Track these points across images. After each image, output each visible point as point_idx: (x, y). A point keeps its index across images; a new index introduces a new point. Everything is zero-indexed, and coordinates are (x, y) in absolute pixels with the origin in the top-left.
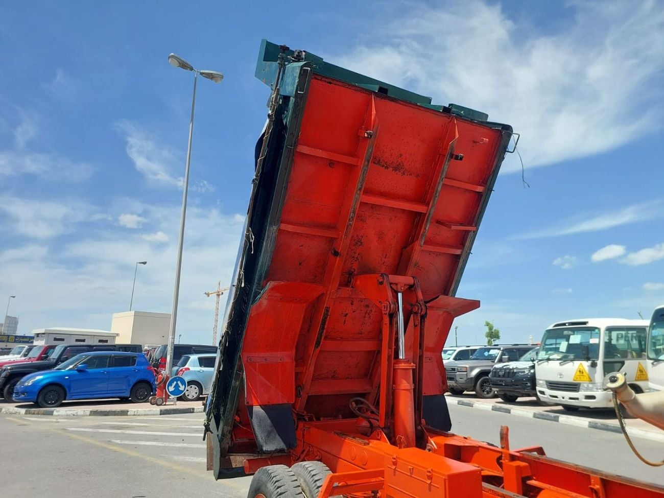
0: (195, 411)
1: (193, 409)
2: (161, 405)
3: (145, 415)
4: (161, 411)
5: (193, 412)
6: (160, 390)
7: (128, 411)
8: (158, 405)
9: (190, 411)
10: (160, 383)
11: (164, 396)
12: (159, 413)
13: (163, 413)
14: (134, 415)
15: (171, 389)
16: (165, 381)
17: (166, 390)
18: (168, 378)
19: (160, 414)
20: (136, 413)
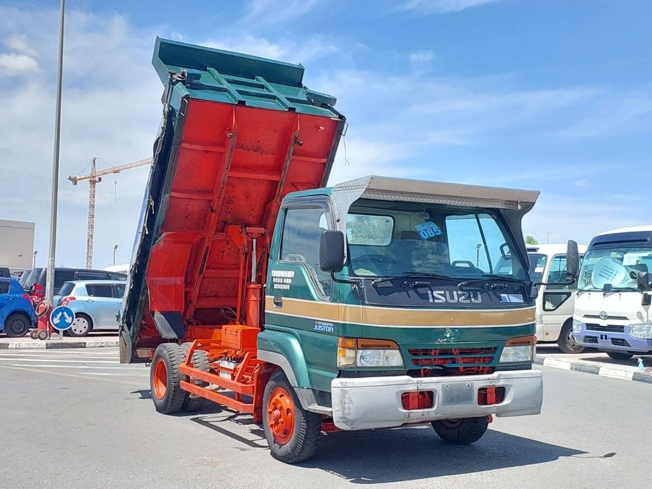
0: (87, 345)
1: (85, 343)
2: (44, 339)
3: (29, 348)
4: (47, 344)
5: (85, 347)
6: (44, 322)
7: (8, 344)
8: (41, 339)
9: (82, 346)
10: (42, 314)
11: (48, 329)
12: (45, 347)
13: (49, 347)
14: (16, 349)
15: (56, 320)
16: (48, 311)
17: (49, 322)
18: (51, 309)
19: (47, 348)
20: (18, 346)
